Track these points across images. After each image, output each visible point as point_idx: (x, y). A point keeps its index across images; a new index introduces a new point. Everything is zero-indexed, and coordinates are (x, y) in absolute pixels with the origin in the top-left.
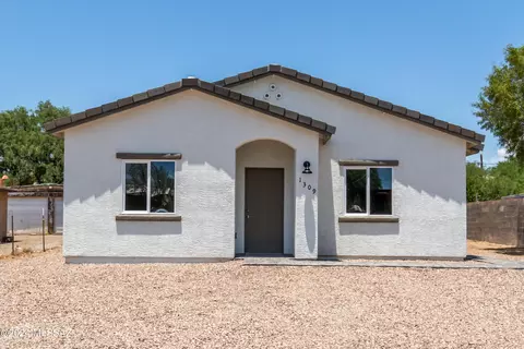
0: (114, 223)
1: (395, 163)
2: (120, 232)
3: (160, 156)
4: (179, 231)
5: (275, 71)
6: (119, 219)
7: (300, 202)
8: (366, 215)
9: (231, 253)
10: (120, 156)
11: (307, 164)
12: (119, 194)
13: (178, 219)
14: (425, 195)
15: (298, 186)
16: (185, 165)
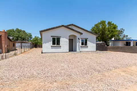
0: (51, 47)
1: (88, 39)
2: (52, 48)
3: (58, 37)
4: (61, 48)
5: (72, 25)
6: (51, 46)
7: (78, 44)
8: (84, 46)
9: (68, 51)
10: (52, 36)
11: (79, 38)
12: (51, 42)
13: (61, 46)
14: (91, 43)
15: (77, 41)
16: (61, 38)
